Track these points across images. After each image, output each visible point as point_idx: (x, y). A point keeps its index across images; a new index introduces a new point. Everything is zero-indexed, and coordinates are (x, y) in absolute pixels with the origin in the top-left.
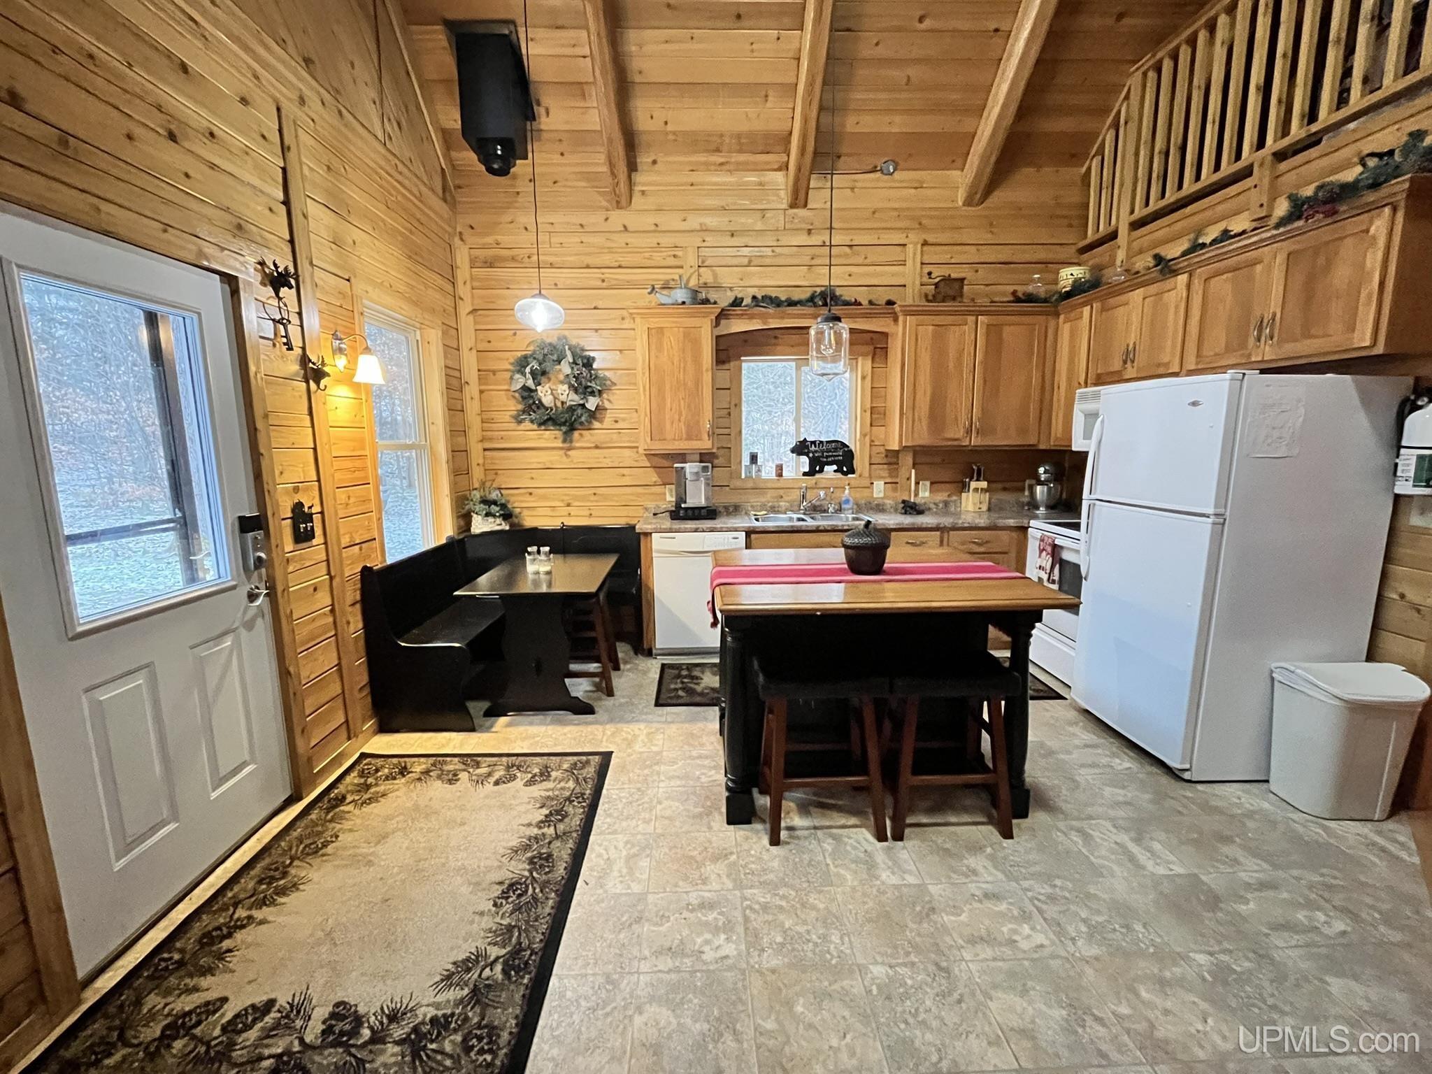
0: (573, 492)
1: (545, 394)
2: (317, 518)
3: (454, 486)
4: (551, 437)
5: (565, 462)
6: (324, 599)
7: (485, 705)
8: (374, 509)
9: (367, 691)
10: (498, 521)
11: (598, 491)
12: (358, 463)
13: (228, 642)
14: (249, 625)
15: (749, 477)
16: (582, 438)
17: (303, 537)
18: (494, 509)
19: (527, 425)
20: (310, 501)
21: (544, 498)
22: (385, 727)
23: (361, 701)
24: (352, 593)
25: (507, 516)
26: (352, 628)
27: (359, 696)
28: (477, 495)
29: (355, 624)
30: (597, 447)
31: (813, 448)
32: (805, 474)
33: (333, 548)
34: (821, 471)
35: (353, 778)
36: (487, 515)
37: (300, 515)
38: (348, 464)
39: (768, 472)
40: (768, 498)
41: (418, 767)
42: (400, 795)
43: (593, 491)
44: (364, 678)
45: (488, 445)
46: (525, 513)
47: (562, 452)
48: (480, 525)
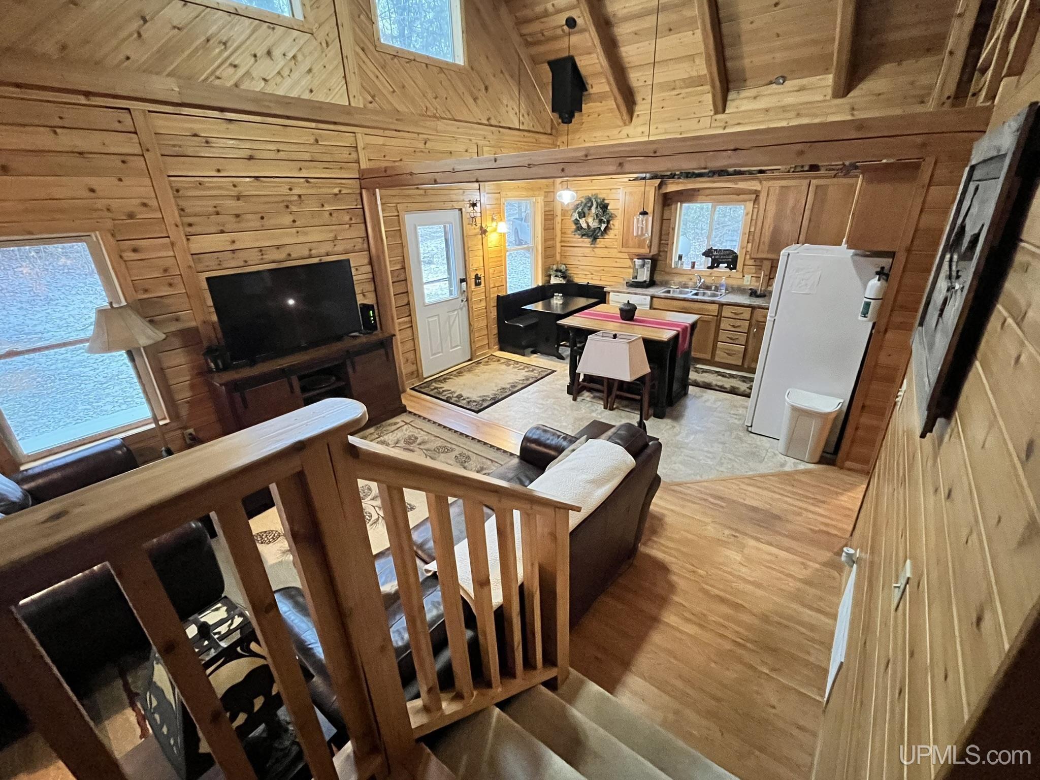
0: (595, 268)
1: (583, 222)
2: (482, 278)
3: (544, 263)
4: (587, 241)
5: (592, 254)
6: (483, 304)
7: (531, 349)
8: (502, 274)
9: (496, 336)
10: (561, 279)
11: (606, 269)
12: (499, 259)
13: (456, 313)
14: (461, 309)
15: (676, 268)
16: (601, 242)
17: (478, 284)
18: (559, 274)
19: (577, 236)
20: (481, 273)
21: (583, 270)
22: (501, 349)
23: (494, 340)
24: (494, 303)
25: (564, 277)
26: (492, 314)
27: (493, 337)
28: (555, 267)
29: (494, 313)
30: (606, 247)
31: (715, 253)
32: (709, 268)
33: (488, 288)
34: (718, 266)
35: (486, 360)
36: (556, 276)
37: (477, 277)
38: (496, 260)
39: (687, 267)
40: (683, 279)
41: (502, 361)
42: (494, 365)
43: (602, 268)
44: (496, 331)
45: (563, 244)
46: (575, 276)
47: (591, 249)
48: (554, 281)
